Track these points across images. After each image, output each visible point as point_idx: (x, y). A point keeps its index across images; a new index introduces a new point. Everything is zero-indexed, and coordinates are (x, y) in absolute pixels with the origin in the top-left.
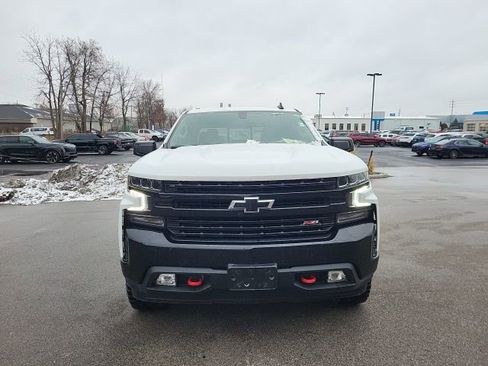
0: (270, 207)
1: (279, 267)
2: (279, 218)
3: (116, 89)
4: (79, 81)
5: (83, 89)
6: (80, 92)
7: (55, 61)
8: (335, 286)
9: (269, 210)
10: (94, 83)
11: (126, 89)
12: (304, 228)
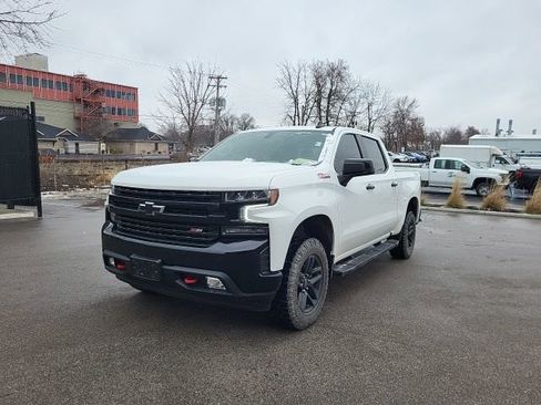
0: (161, 211)
1: (163, 263)
2: (172, 223)
3: (361, 108)
4: (324, 103)
5: (328, 111)
6: (323, 114)
7: (303, 85)
8: (212, 292)
9: (161, 214)
10: (338, 104)
11: (374, 108)
12: (190, 235)
